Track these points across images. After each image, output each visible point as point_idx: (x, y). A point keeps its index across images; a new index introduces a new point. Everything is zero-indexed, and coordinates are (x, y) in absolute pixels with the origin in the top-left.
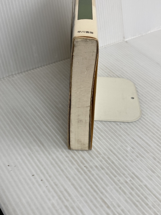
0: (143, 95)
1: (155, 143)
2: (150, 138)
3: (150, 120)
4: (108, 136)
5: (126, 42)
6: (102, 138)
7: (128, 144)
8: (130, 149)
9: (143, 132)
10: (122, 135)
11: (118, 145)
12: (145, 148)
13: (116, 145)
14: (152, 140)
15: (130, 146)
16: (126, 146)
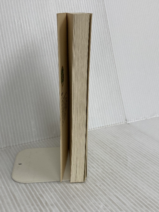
0: (132, 164)
1: (132, 202)
2: (128, 198)
3: (133, 183)
4: (84, 195)
5: (129, 124)
6: (76, 196)
7: (102, 202)
8: (103, 206)
9: (121, 193)
10: (99, 195)
11: (91, 202)
12: (119, 206)
13: (88, 202)
14: (130, 200)
15: (103, 204)
16: (100, 204)
